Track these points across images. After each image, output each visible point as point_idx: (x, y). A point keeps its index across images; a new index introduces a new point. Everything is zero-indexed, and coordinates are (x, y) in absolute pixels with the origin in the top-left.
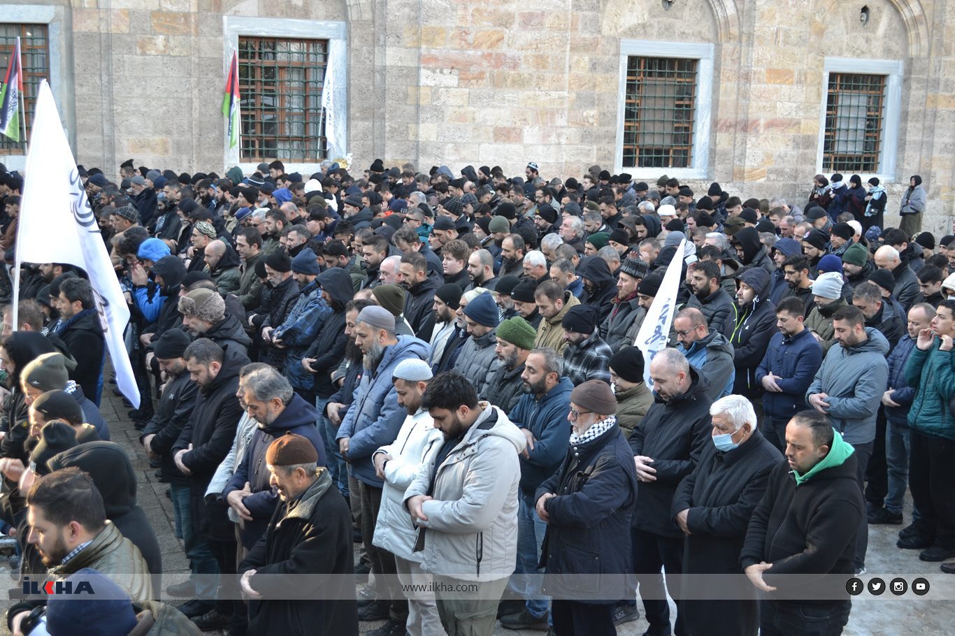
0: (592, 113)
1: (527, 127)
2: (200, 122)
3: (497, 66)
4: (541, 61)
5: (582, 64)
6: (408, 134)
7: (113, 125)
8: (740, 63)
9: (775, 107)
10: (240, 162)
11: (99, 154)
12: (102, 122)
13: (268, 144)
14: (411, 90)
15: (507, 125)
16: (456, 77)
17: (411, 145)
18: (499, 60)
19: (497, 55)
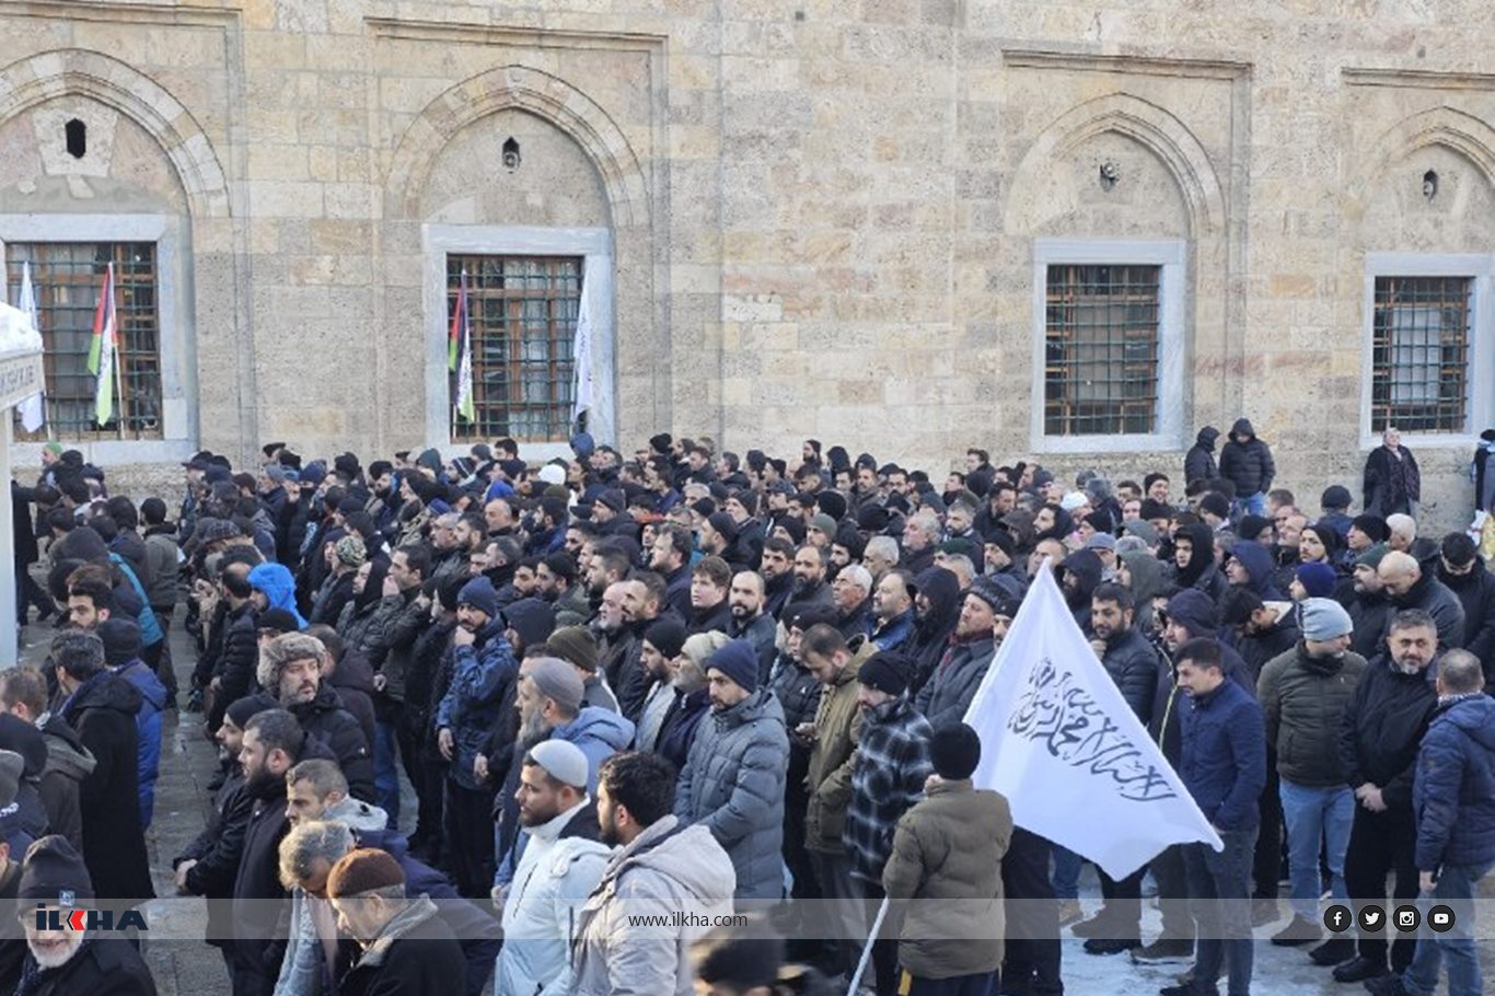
0: (993, 353)
1: (891, 379)
2: (389, 384)
3: (841, 288)
4: (910, 279)
5: (974, 280)
6: (706, 394)
7: (255, 391)
8: (1227, 268)
9: (1286, 335)
10: (452, 442)
11: (235, 436)
12: (238, 387)
13: (495, 414)
14: (710, 329)
15: (861, 376)
16: (779, 306)
17: (713, 413)
18: (845, 279)
19: (840, 271)
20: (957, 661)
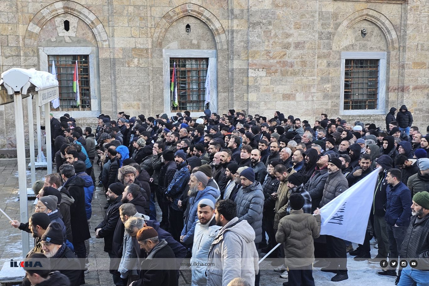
0: (328, 86)
1: (298, 93)
2: (153, 95)
3: (283, 67)
4: (304, 63)
5: (323, 64)
6: (244, 98)
7: (116, 97)
8: (399, 60)
9: (417, 80)
10: (171, 112)
11: (111, 110)
12: (112, 96)
13: (183, 104)
15: (289, 92)
16: (265, 72)
17: (245, 103)
18: (285, 64)
19: (283, 62)
20: (316, 176)
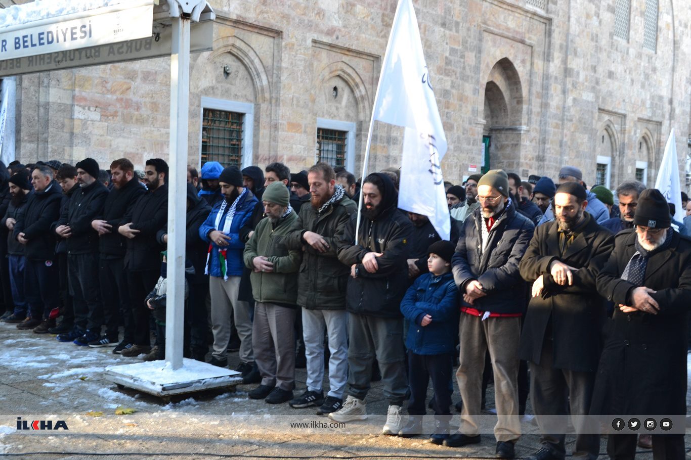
1: (146, 153)
3: (126, 108)
4: (155, 106)
6: (64, 154)
8: (271, 117)
9: (292, 148)
14: (67, 122)
15: (133, 151)
16: (99, 114)
18: (128, 104)
19: (126, 99)
